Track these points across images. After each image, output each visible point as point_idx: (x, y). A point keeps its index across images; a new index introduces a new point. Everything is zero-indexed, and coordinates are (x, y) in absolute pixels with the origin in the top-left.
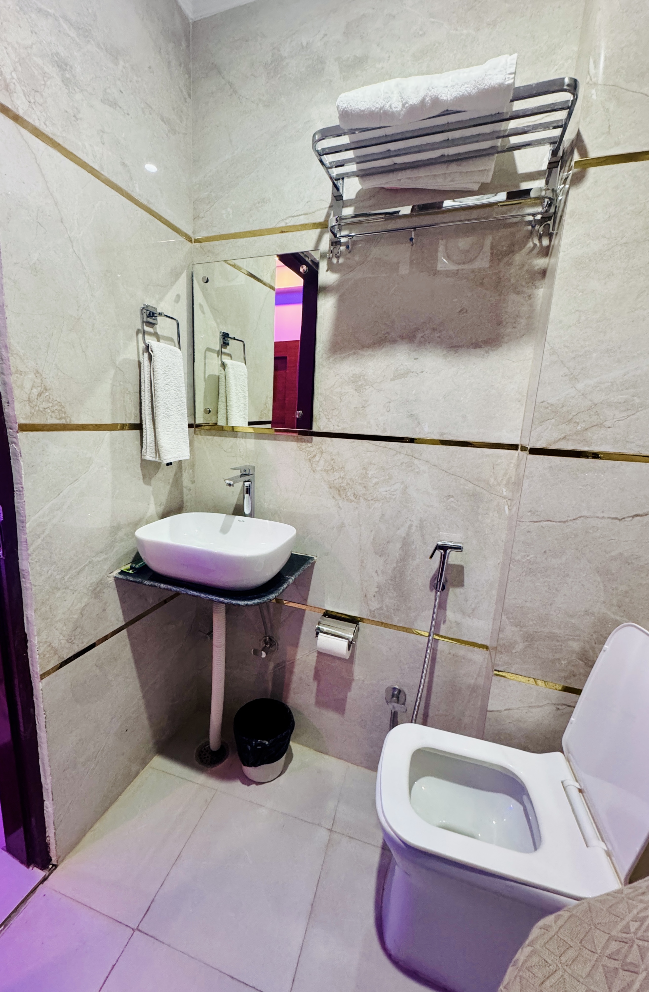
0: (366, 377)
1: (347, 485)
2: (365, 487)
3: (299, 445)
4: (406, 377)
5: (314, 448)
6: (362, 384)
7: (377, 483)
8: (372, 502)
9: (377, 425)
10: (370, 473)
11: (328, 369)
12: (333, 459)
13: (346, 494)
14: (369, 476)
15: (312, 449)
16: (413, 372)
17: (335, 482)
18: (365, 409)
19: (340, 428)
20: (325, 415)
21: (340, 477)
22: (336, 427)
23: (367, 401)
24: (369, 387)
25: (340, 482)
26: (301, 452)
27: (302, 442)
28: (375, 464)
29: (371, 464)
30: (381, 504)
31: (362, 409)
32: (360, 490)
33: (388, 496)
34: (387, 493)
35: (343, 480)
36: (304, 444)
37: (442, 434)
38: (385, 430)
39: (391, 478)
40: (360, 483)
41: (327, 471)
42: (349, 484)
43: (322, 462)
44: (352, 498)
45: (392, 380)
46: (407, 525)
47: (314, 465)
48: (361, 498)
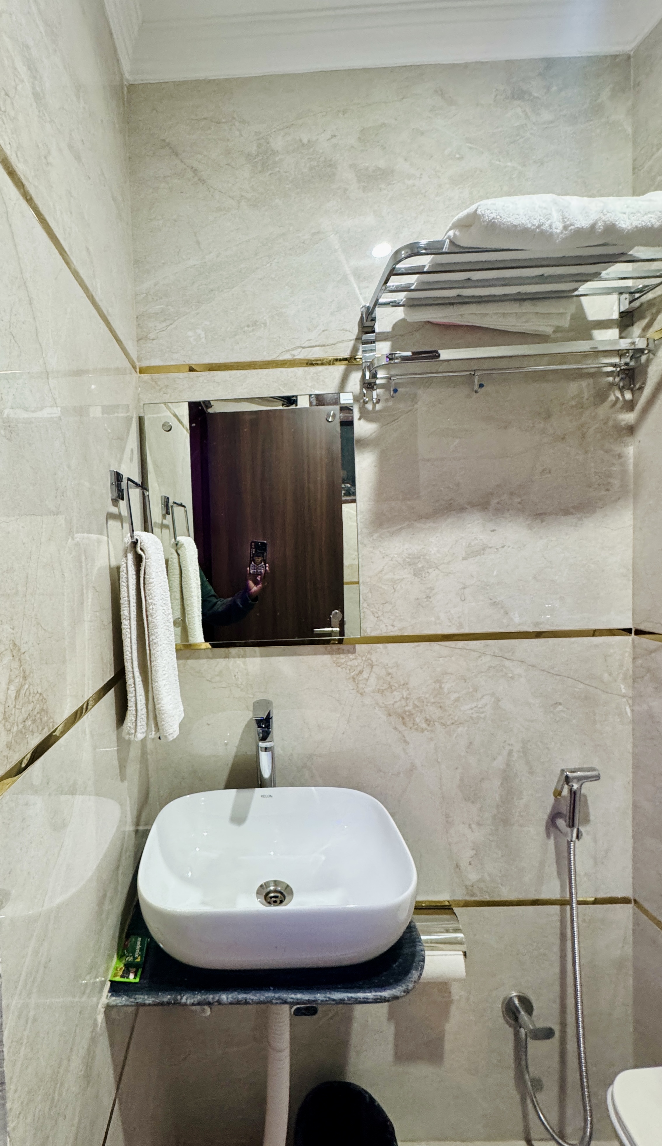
0: (428, 558)
1: (414, 708)
2: (441, 707)
3: (335, 659)
4: (484, 554)
5: (359, 661)
6: (423, 567)
7: (457, 700)
8: (452, 727)
9: (449, 619)
10: (446, 687)
11: (371, 549)
12: (389, 674)
13: (414, 720)
14: (446, 690)
15: (356, 663)
16: (491, 547)
17: (396, 706)
18: (430, 600)
19: (396, 628)
20: (372, 612)
21: (403, 698)
22: (390, 628)
23: (432, 589)
24: (433, 569)
25: (404, 705)
26: (340, 669)
27: (340, 654)
28: (451, 674)
29: (446, 673)
30: (466, 728)
31: (425, 600)
32: (433, 711)
33: (475, 716)
34: (473, 711)
35: (408, 701)
36: (342, 656)
37: (537, 624)
38: (461, 625)
39: (476, 690)
40: (434, 703)
41: (381, 692)
42: (417, 707)
43: (373, 680)
44: (424, 726)
45: (464, 559)
46: (505, 753)
47: (361, 686)
48: (436, 724)
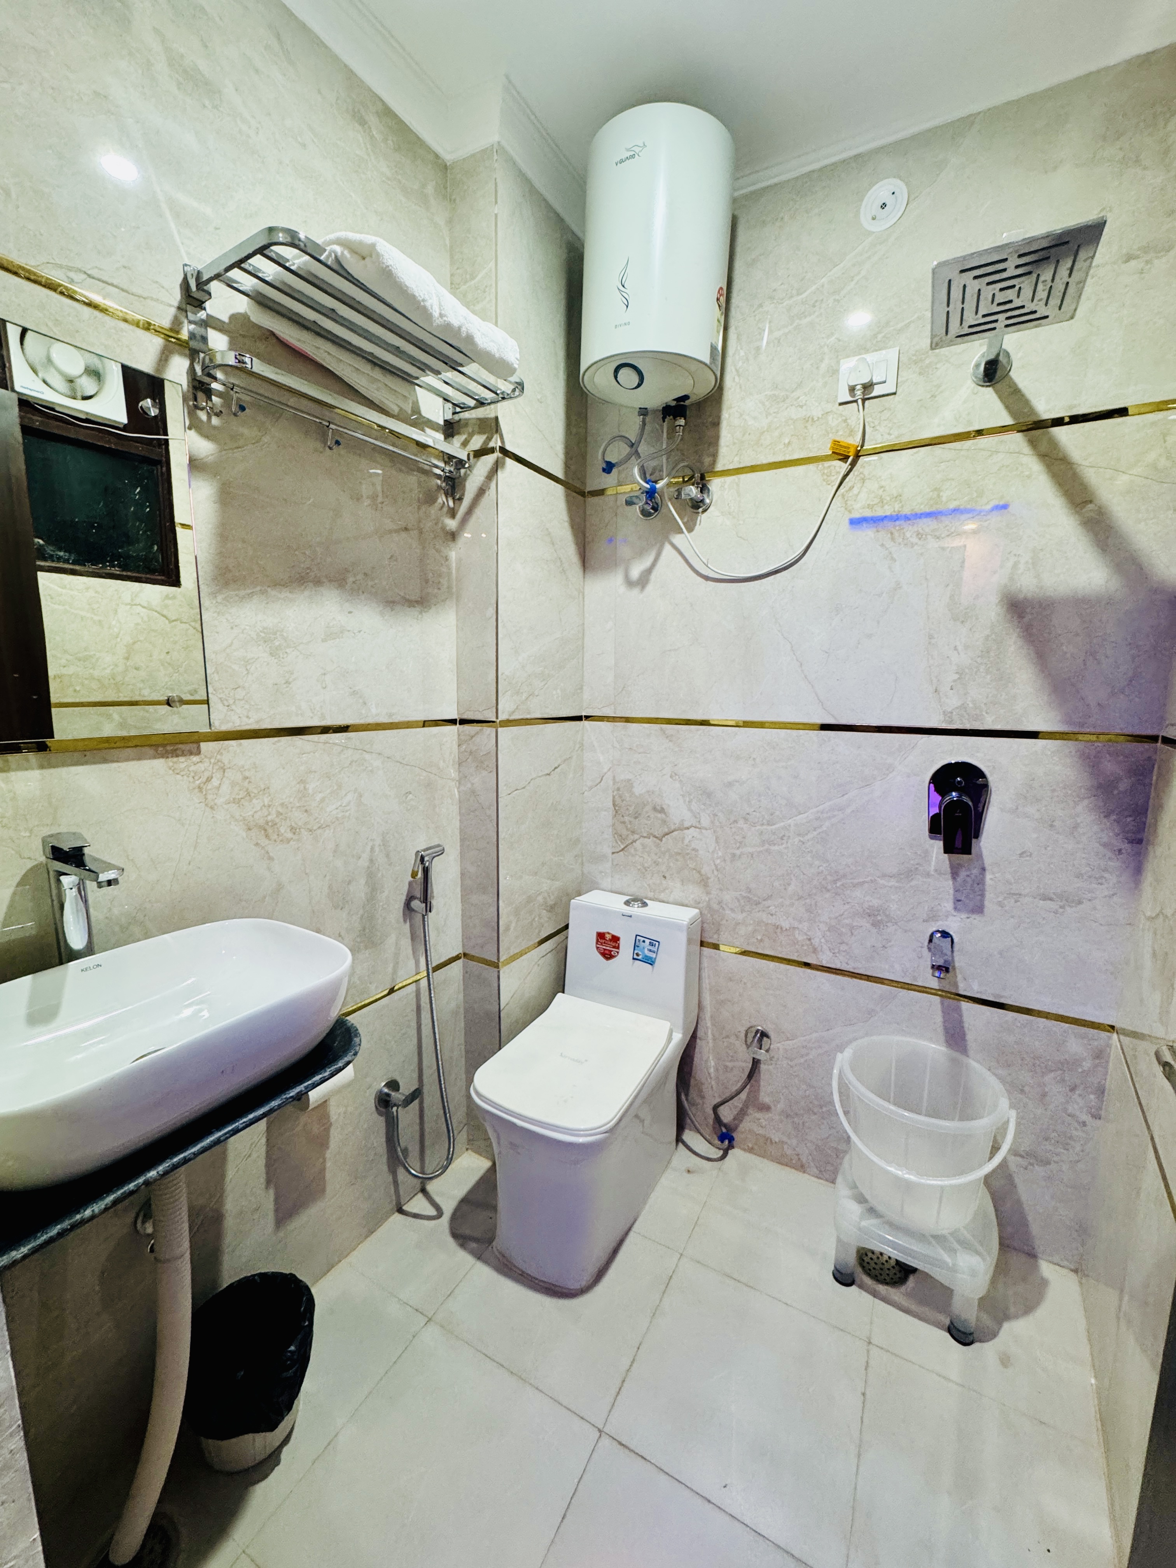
0: (285, 634)
1: (277, 816)
2: (306, 811)
3: (171, 764)
4: (342, 637)
5: (206, 764)
6: (280, 645)
7: (323, 800)
8: (319, 831)
9: (311, 710)
10: (311, 787)
11: (215, 615)
12: (246, 778)
13: (279, 831)
14: (310, 791)
15: (201, 767)
16: (349, 631)
17: (257, 816)
18: (291, 686)
19: (252, 720)
21: (264, 806)
22: (245, 719)
23: (291, 673)
24: (291, 649)
25: (266, 814)
26: (179, 776)
27: (177, 756)
28: (315, 772)
29: (311, 772)
30: (332, 831)
31: (285, 686)
32: (298, 817)
33: (340, 816)
34: (338, 811)
35: (270, 809)
36: (182, 759)
37: (391, 715)
38: (323, 717)
39: (340, 787)
40: (298, 807)
41: (237, 802)
42: (282, 814)
43: (225, 788)
44: (289, 835)
45: (324, 641)
46: (368, 848)
47: (210, 797)
48: (302, 830)
